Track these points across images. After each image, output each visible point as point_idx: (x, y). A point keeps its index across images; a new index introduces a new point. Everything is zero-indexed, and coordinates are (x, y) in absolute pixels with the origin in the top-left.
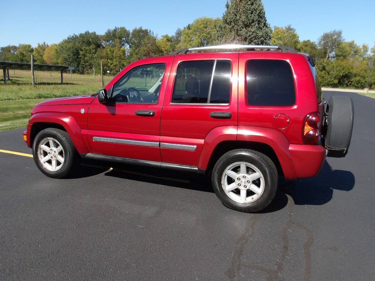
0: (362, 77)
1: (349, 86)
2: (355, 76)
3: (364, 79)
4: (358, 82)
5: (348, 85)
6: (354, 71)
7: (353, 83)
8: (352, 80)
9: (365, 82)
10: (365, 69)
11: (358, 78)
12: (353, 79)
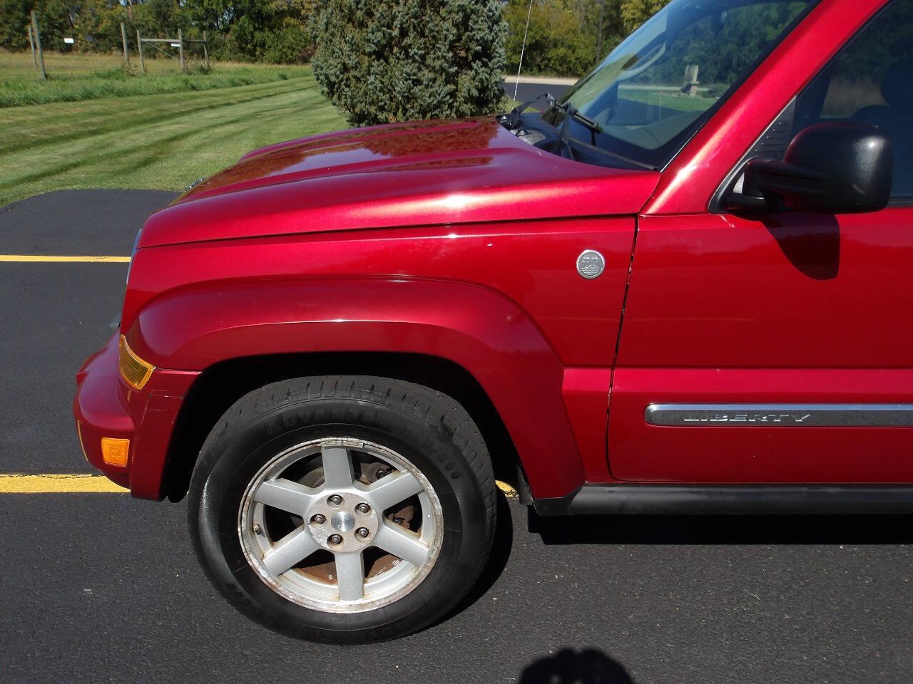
0: (569, 47)
1: (544, 70)
2: (555, 46)
3: (573, 52)
4: (563, 60)
5: (543, 67)
6: (552, 34)
7: (553, 62)
8: (549, 56)
9: (577, 59)
10: (573, 28)
11: (561, 51)
12: (552, 53)
